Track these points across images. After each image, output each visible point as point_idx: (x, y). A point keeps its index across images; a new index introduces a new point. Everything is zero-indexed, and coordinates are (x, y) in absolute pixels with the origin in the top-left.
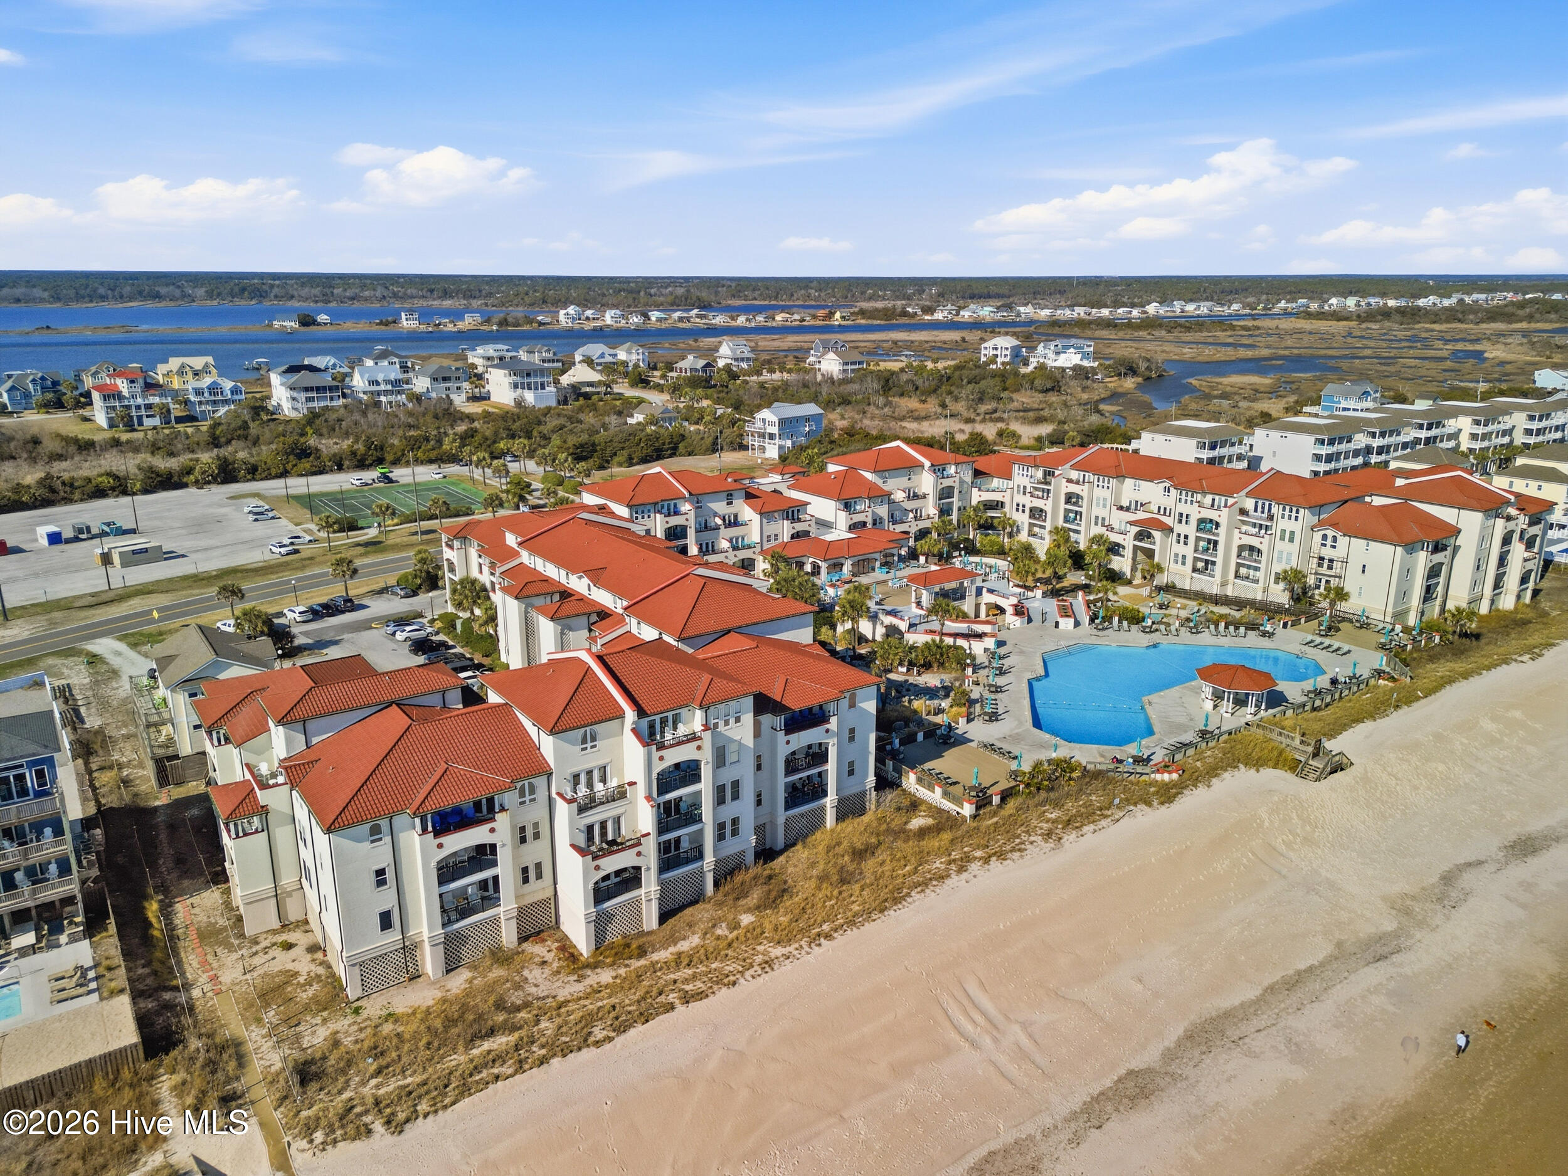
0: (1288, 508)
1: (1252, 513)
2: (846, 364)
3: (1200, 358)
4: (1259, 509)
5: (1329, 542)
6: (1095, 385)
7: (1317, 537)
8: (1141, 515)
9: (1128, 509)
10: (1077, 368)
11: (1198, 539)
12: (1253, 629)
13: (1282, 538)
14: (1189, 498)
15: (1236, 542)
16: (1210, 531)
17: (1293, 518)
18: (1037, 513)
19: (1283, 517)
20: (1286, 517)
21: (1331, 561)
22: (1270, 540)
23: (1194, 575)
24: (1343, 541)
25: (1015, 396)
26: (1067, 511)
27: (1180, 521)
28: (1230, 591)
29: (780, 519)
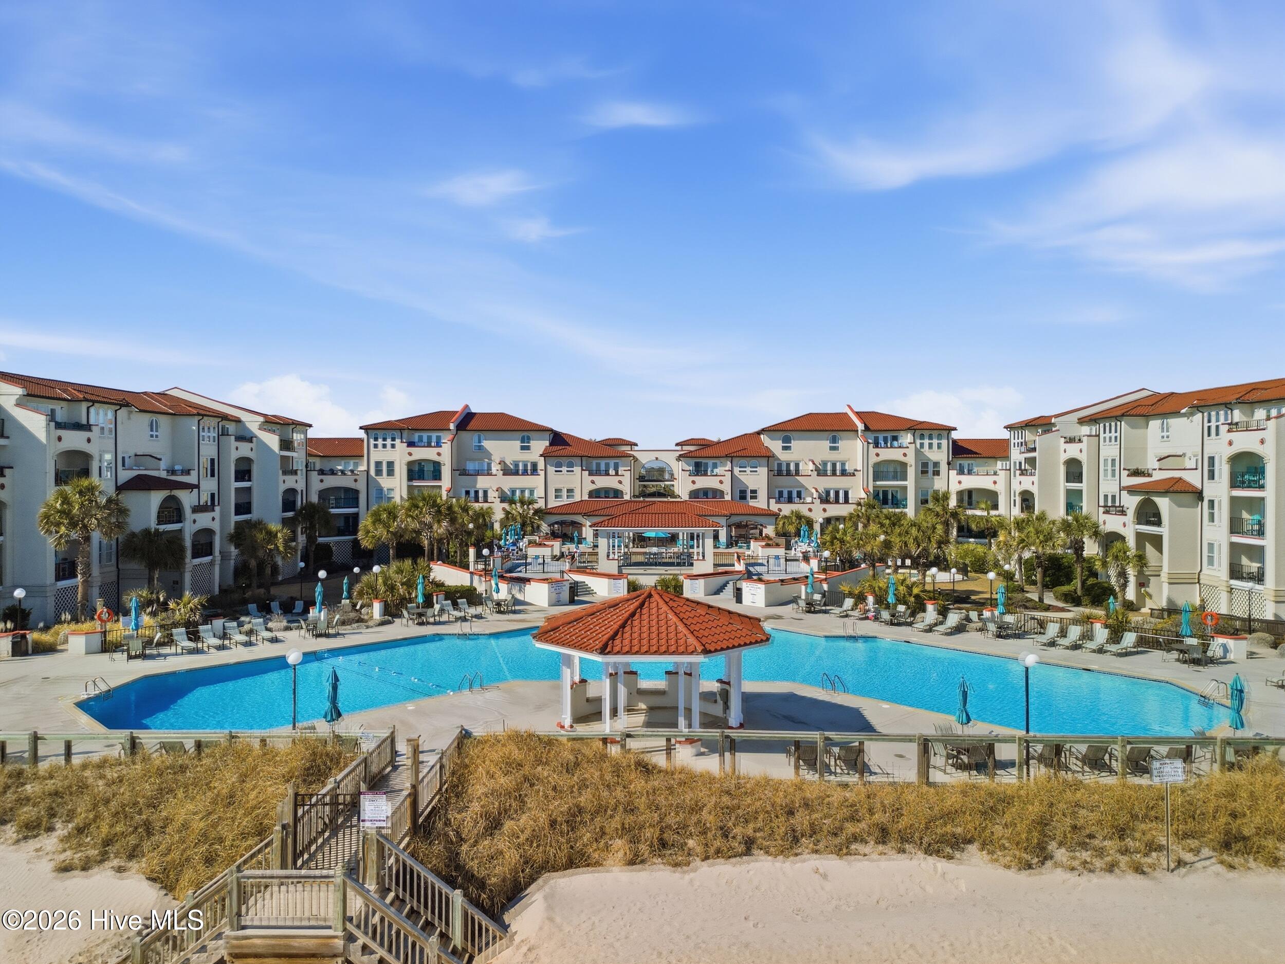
8: (1157, 477)
14: (1221, 423)
16: (1250, 484)
23: (1231, 582)
26: (1068, 493)
27: (1212, 475)
29: (577, 469)
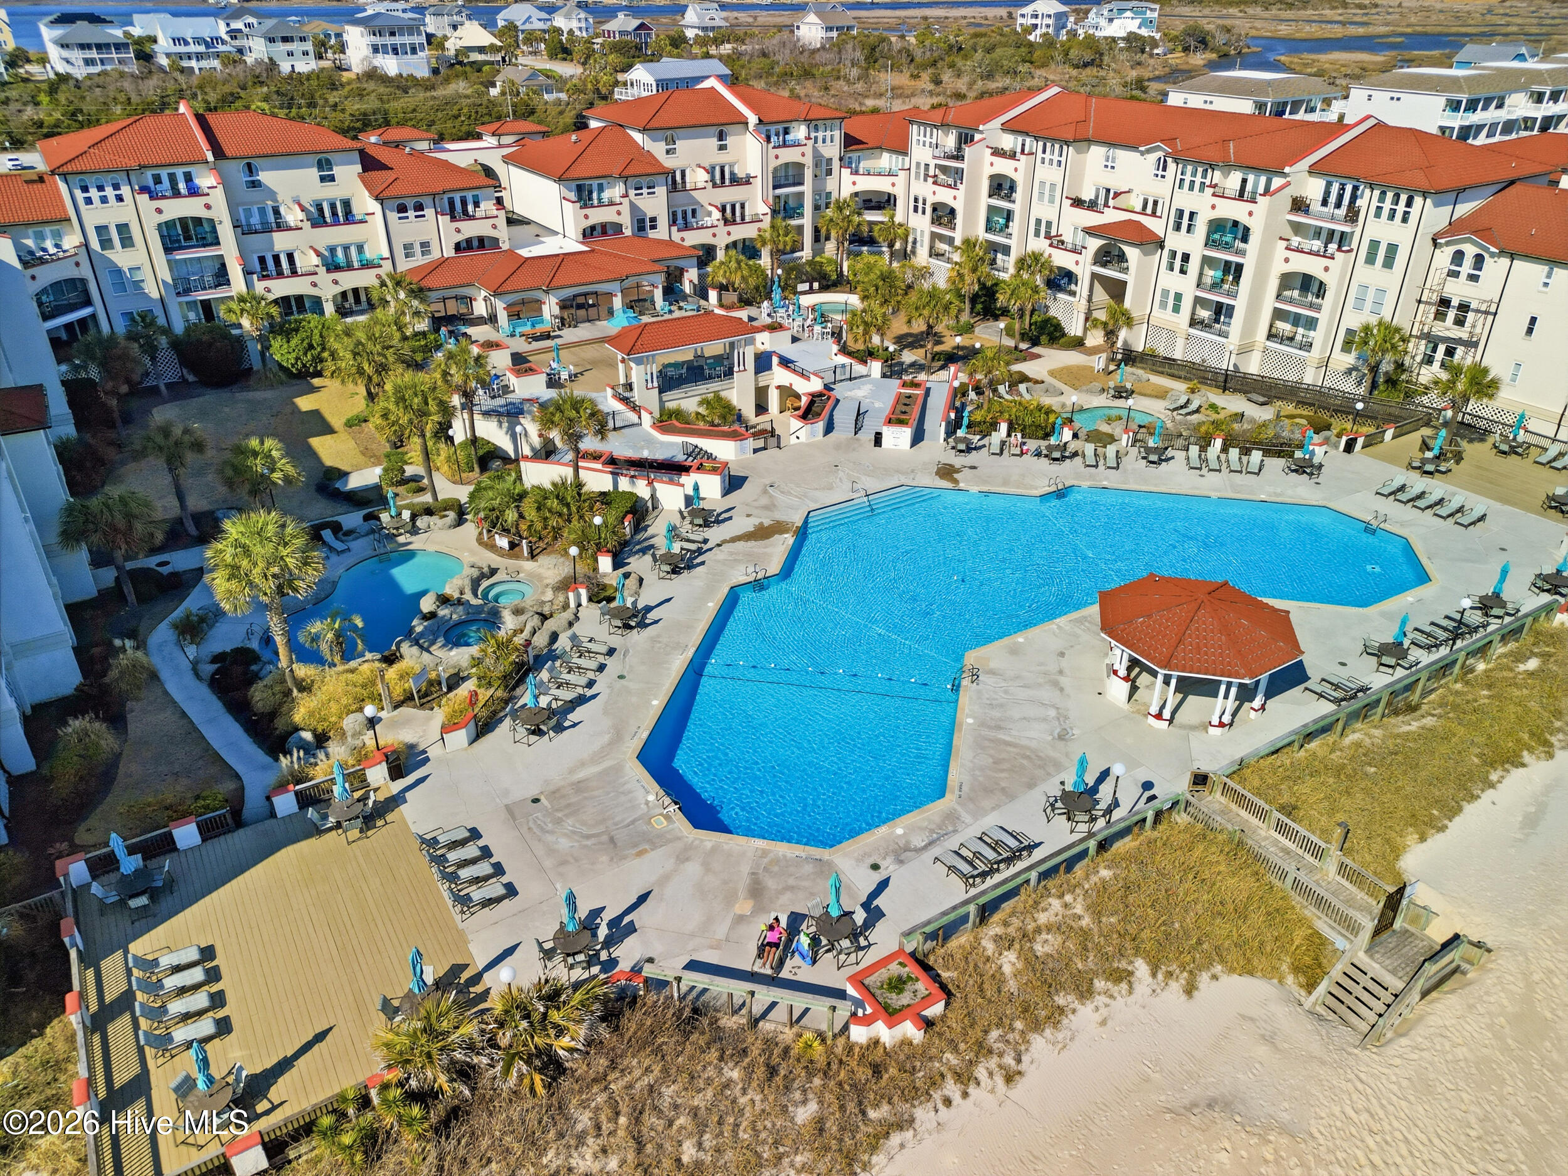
0: (1390, 195)
1: (1316, 207)
2: (829, 29)
3: (1298, 35)
4: (1333, 199)
5: (1466, 268)
6: (1152, 61)
7: (1444, 257)
8: (1111, 216)
9: (1092, 206)
10: (1131, 38)
11: (1206, 261)
12: (1279, 454)
13: (1370, 260)
14: (1198, 179)
15: (1279, 268)
16: (1227, 247)
17: (1399, 215)
18: (943, 215)
19: (1378, 214)
20: (1385, 213)
21: (1464, 308)
22: (1345, 263)
23: (1192, 331)
24: (1495, 267)
25: (1038, 72)
26: (992, 210)
27: (1178, 227)
28: (1253, 366)
29: (429, 212)
